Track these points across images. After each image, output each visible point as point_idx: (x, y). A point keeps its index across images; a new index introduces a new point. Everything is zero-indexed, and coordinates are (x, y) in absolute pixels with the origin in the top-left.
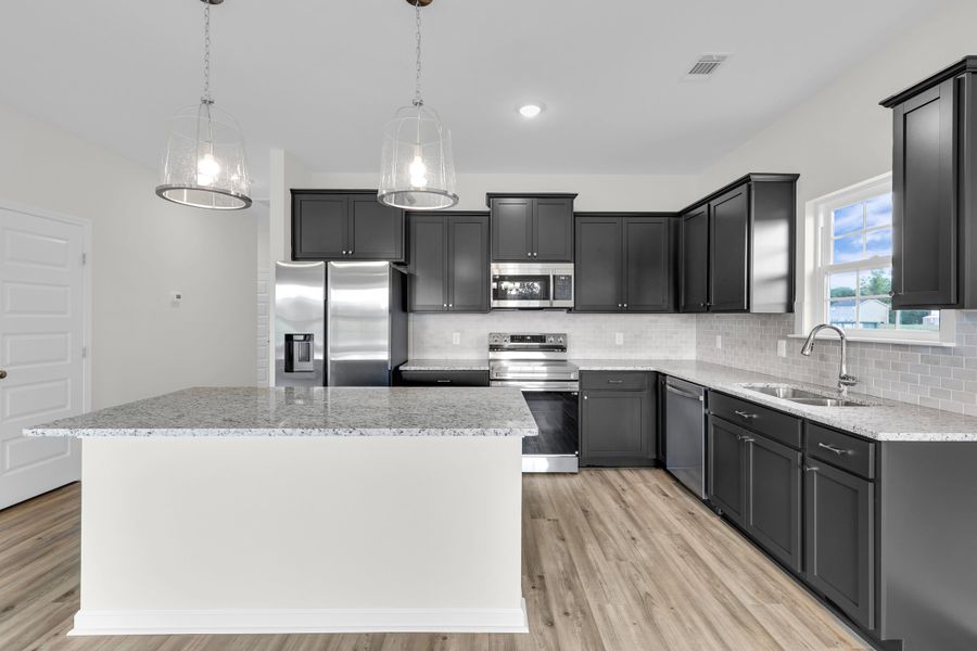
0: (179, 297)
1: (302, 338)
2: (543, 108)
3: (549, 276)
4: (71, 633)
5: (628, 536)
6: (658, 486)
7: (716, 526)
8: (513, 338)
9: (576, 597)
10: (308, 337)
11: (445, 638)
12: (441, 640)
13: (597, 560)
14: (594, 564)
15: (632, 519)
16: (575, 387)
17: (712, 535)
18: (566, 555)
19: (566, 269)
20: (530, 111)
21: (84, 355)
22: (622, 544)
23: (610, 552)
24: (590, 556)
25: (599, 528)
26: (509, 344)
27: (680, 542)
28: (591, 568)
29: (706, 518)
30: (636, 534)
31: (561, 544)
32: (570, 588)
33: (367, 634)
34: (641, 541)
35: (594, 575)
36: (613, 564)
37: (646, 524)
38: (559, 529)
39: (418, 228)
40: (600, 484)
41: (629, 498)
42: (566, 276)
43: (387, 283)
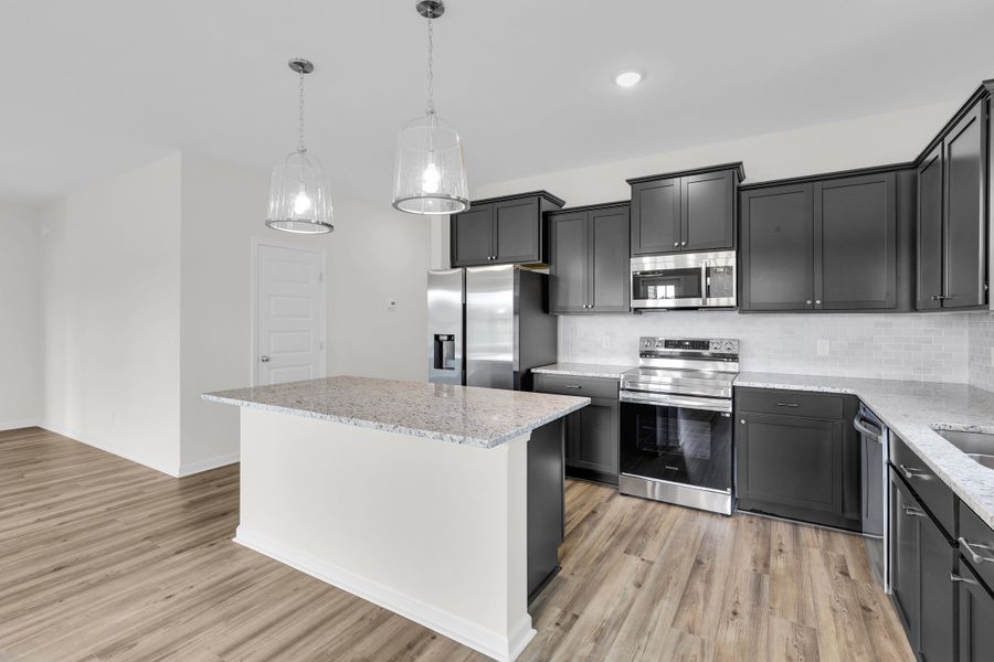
0: (393, 303)
1: (446, 338)
2: (644, 76)
3: (700, 269)
4: (234, 540)
5: (730, 608)
6: (843, 559)
7: (893, 636)
8: (668, 344)
9: (595, 650)
10: (450, 338)
11: (434, 638)
12: (429, 638)
13: (660, 623)
14: (651, 624)
15: (757, 589)
16: (726, 407)
17: (874, 648)
18: (626, 604)
19: (726, 259)
20: (628, 80)
21: (321, 347)
22: (713, 613)
23: (686, 617)
24: (655, 613)
25: (699, 586)
26: (662, 350)
27: (806, 639)
28: (643, 627)
29: (888, 623)
30: (745, 608)
31: (631, 590)
32: (596, 640)
33: (382, 609)
34: (745, 620)
35: (638, 637)
36: (676, 632)
37: (773, 599)
38: (645, 575)
39: (560, 227)
40: (751, 536)
41: (778, 564)
42: (725, 267)
43: (512, 286)
